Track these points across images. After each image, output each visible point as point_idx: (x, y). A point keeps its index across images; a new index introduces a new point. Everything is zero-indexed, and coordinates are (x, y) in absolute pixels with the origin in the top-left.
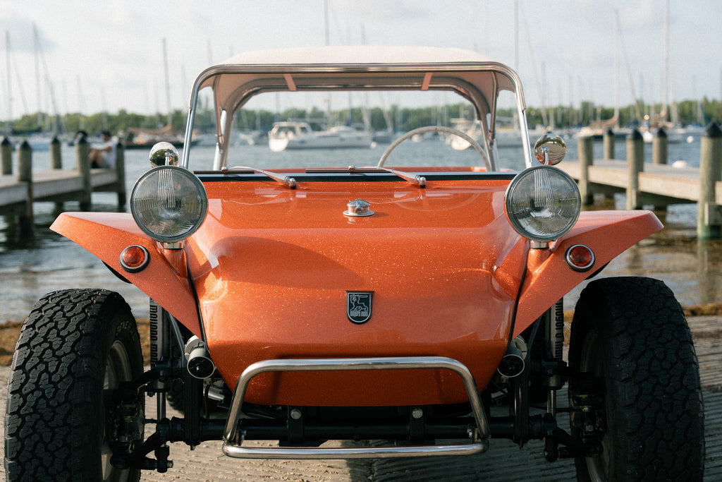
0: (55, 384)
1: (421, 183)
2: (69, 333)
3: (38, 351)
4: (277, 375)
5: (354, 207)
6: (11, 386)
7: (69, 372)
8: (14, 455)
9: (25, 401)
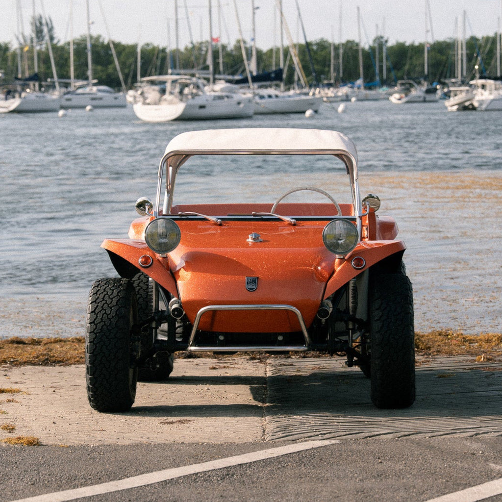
0: (110, 319)
1: (293, 223)
2: (114, 297)
3: (100, 305)
4: (214, 312)
5: (252, 237)
6: (89, 320)
7: (116, 314)
8: (92, 351)
9: (96, 327)
